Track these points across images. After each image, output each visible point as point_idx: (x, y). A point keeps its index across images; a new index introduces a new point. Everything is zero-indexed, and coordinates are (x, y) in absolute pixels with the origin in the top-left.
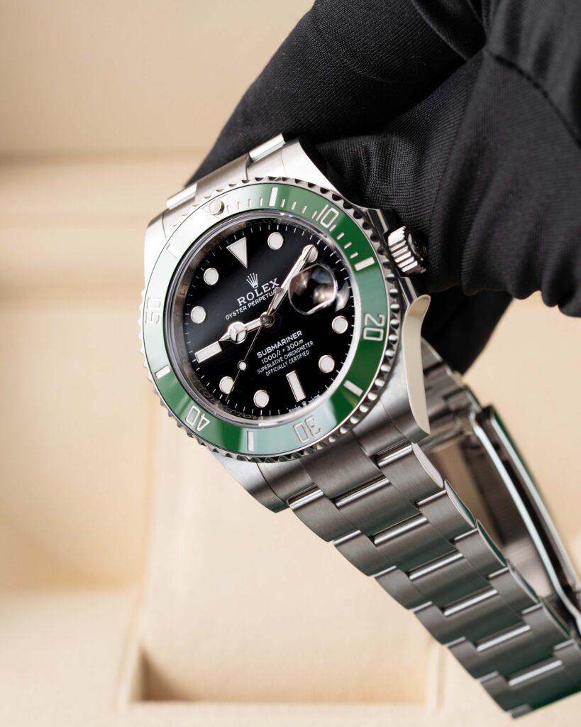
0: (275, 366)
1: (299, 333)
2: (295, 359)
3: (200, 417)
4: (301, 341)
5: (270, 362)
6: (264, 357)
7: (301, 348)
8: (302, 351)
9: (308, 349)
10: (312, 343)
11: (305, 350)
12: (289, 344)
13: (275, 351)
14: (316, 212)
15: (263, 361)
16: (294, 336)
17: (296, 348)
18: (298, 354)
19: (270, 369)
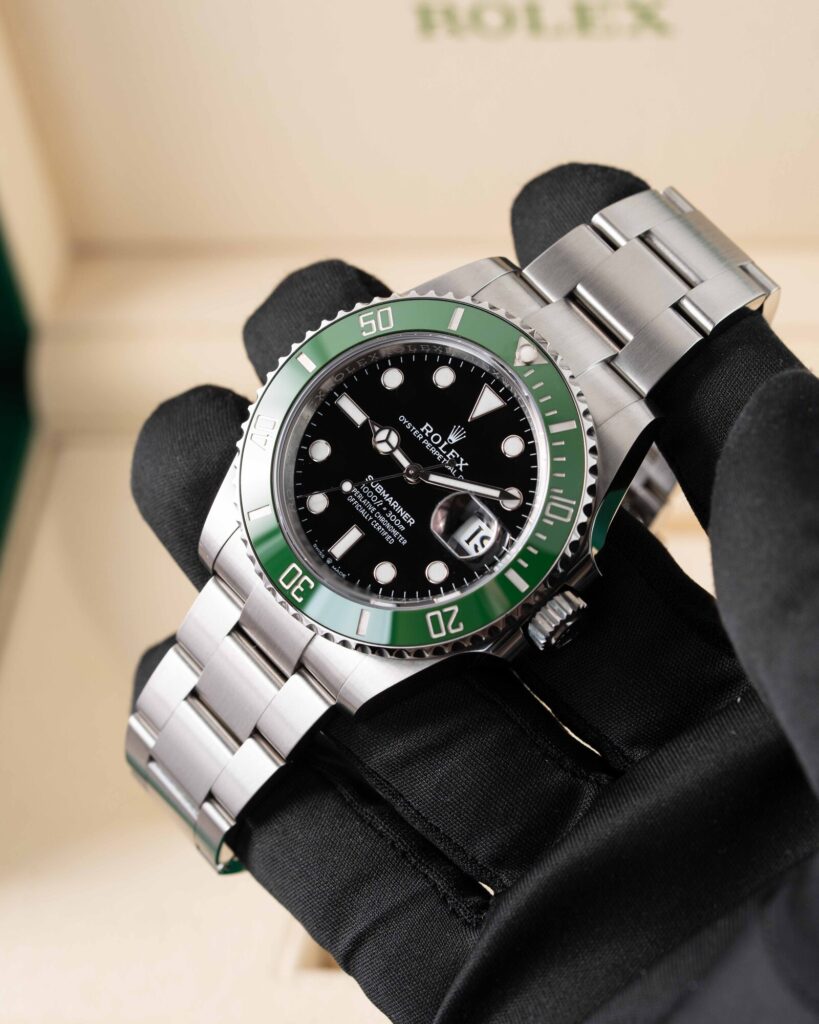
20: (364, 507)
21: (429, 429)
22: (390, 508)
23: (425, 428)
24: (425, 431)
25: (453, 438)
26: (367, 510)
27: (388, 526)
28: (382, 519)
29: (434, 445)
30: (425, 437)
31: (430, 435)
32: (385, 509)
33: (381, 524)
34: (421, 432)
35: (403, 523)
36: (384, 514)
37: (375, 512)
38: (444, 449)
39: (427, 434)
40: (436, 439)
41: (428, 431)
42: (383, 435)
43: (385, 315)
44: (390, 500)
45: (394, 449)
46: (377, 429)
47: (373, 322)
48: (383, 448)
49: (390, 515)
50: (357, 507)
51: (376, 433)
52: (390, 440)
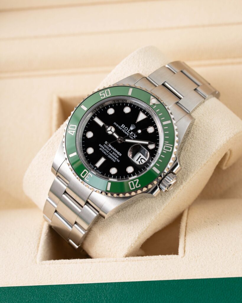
2: (110, 158)
3: (73, 130)
4: (118, 157)
5: (105, 148)
6: (106, 144)
8: (114, 159)
10: (119, 161)
11: (115, 160)
12: (115, 152)
14: (168, 142)
15: (104, 145)
16: (118, 153)
17: (114, 156)
18: (113, 158)
19: (102, 149)
20: (105, 151)
21: (124, 126)
22: (113, 151)
23: (122, 126)
24: (122, 127)
25: (132, 128)
26: (106, 152)
28: (111, 155)
29: (125, 131)
30: (122, 129)
31: (124, 128)
32: (112, 151)
33: (111, 156)
34: (121, 127)
35: (118, 155)
36: (111, 153)
37: (109, 152)
38: (129, 132)
39: (123, 128)
40: (126, 129)
41: (123, 127)
42: (109, 129)
43: (107, 92)
44: (113, 149)
45: (113, 133)
46: (107, 127)
47: (104, 94)
48: (110, 133)
49: (113, 153)
50: (103, 151)
51: (107, 128)
52: (112, 130)
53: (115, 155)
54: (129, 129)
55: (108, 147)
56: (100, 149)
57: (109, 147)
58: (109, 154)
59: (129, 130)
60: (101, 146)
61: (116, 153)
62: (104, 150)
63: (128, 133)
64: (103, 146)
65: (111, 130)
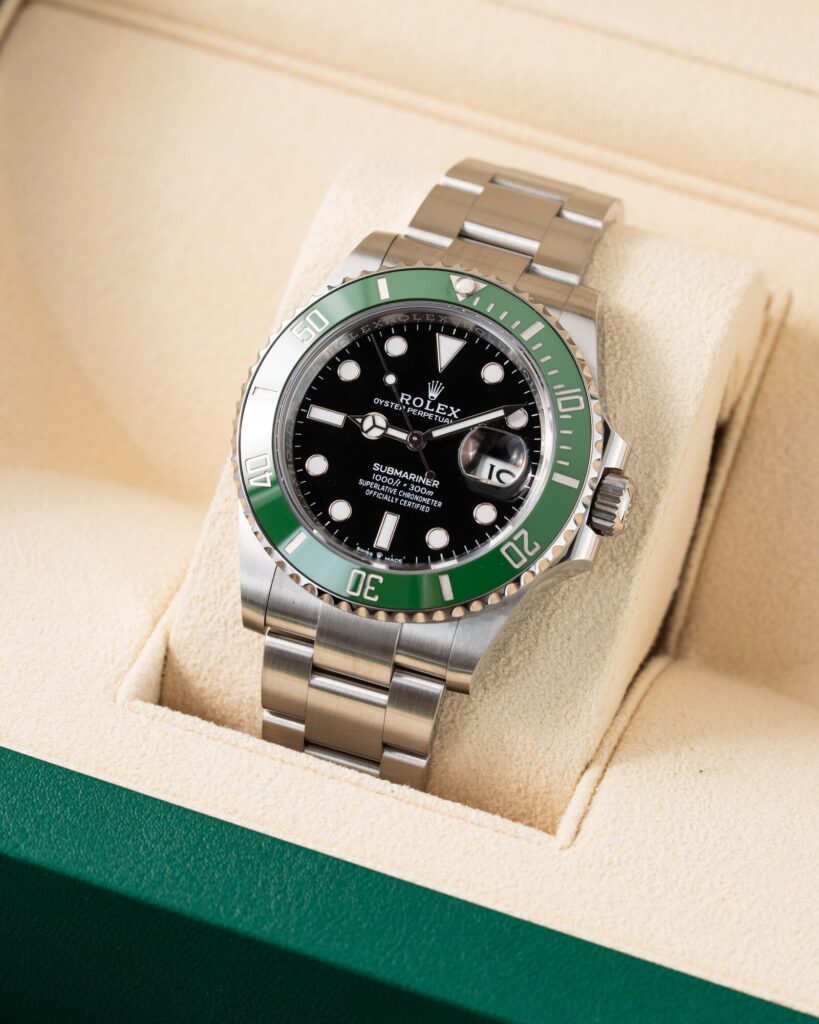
0: (382, 492)
1: (436, 484)
2: (409, 505)
3: (265, 472)
4: (431, 493)
5: (380, 483)
6: (378, 472)
7: (424, 500)
8: (423, 503)
9: (431, 506)
10: (440, 504)
11: (427, 505)
12: (416, 484)
13: (396, 478)
14: (563, 386)
15: (375, 477)
16: (428, 481)
17: (419, 494)
18: (417, 502)
19: (374, 490)
20: (385, 493)
21: (407, 397)
22: (410, 482)
23: (402, 398)
24: (404, 401)
25: (433, 394)
26: (389, 494)
27: (417, 498)
28: (408, 495)
31: (411, 402)
32: (405, 485)
33: (409, 500)
34: (400, 404)
35: (429, 488)
36: (406, 490)
37: (397, 493)
38: (430, 407)
39: (407, 403)
40: (418, 402)
41: (407, 400)
42: (368, 423)
43: (315, 318)
44: (406, 475)
45: (386, 430)
46: (359, 420)
47: (308, 329)
48: (375, 434)
49: (413, 487)
50: (378, 496)
51: (362, 424)
52: (378, 423)
53: (420, 490)
54: (426, 398)
55: (389, 476)
56: (369, 493)
57: (392, 476)
58: (400, 498)
59: (429, 402)
60: (368, 483)
61: (421, 485)
62: (380, 492)
63: (429, 412)
64: (371, 480)
65: (374, 426)
